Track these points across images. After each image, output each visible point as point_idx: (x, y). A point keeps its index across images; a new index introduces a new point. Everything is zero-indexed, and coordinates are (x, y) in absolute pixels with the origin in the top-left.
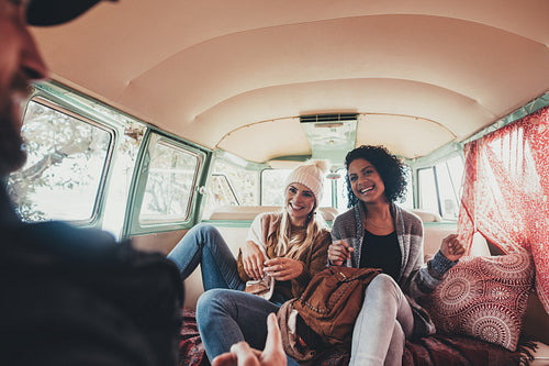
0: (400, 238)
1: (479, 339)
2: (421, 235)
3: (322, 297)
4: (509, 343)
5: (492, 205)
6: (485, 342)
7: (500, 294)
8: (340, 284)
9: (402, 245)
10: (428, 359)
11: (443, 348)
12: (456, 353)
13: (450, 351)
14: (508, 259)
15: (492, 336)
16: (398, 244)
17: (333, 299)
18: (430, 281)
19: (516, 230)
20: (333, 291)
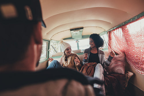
0: (99, 55)
1: (117, 73)
2: (104, 54)
3: (85, 71)
4: (123, 73)
5: (115, 45)
6: (118, 74)
7: (120, 63)
8: (88, 67)
9: (99, 56)
10: (108, 79)
11: (111, 76)
12: (113, 77)
13: (112, 77)
14: (120, 55)
15: (119, 72)
16: (98, 56)
17: (88, 71)
18: (108, 63)
19: (121, 49)
20: (88, 69)
